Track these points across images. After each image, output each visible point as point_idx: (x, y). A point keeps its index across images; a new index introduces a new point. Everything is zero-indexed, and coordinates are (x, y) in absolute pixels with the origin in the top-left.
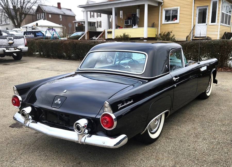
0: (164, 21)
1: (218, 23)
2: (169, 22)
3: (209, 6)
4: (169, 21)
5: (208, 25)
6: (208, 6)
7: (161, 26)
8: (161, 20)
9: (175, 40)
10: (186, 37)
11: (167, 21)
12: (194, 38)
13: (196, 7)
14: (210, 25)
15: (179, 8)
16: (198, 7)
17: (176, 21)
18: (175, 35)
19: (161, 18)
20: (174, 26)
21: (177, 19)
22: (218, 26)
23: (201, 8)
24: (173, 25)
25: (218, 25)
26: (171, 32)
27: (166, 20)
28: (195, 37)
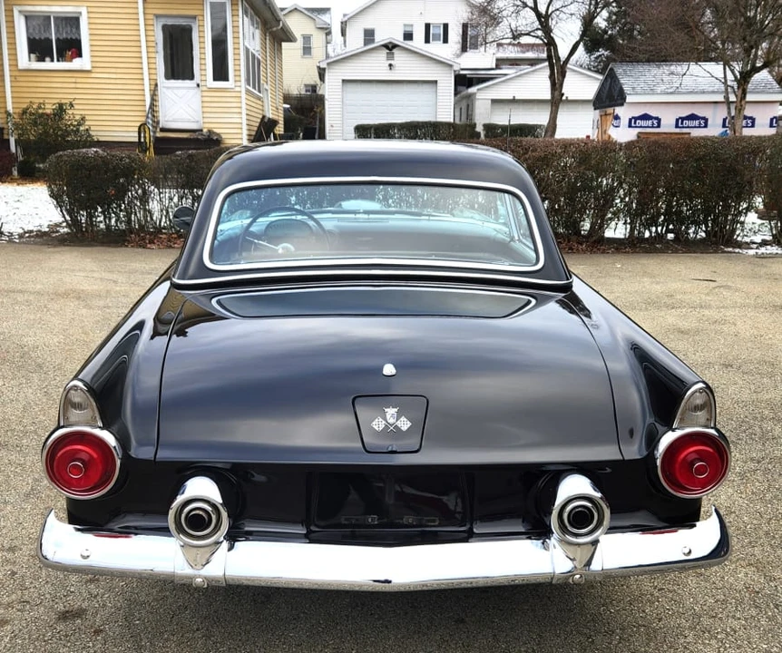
0: (24, 59)
1: (238, 84)
2: (47, 65)
3: (201, 18)
4: (48, 59)
5: (204, 88)
6: (194, 17)
7: (15, 76)
8: (14, 55)
9: (90, 136)
10: (137, 129)
11: (41, 59)
12: (159, 135)
13: (151, 17)
14: (211, 90)
15: (84, 11)
16: (157, 16)
17: (76, 64)
18: (87, 118)
19: (13, 45)
20: (74, 80)
21: (80, 55)
22: (238, 94)
23: (170, 22)
24: (68, 78)
25: (238, 89)
26: (71, 105)
27: (33, 56)
28: (163, 130)
